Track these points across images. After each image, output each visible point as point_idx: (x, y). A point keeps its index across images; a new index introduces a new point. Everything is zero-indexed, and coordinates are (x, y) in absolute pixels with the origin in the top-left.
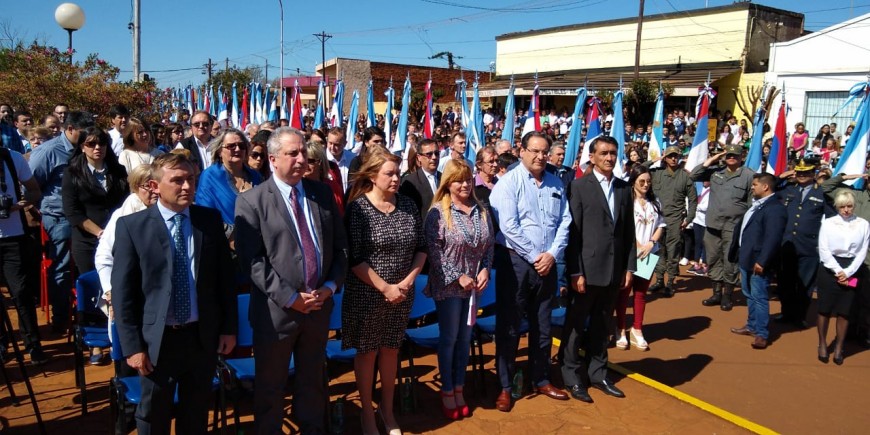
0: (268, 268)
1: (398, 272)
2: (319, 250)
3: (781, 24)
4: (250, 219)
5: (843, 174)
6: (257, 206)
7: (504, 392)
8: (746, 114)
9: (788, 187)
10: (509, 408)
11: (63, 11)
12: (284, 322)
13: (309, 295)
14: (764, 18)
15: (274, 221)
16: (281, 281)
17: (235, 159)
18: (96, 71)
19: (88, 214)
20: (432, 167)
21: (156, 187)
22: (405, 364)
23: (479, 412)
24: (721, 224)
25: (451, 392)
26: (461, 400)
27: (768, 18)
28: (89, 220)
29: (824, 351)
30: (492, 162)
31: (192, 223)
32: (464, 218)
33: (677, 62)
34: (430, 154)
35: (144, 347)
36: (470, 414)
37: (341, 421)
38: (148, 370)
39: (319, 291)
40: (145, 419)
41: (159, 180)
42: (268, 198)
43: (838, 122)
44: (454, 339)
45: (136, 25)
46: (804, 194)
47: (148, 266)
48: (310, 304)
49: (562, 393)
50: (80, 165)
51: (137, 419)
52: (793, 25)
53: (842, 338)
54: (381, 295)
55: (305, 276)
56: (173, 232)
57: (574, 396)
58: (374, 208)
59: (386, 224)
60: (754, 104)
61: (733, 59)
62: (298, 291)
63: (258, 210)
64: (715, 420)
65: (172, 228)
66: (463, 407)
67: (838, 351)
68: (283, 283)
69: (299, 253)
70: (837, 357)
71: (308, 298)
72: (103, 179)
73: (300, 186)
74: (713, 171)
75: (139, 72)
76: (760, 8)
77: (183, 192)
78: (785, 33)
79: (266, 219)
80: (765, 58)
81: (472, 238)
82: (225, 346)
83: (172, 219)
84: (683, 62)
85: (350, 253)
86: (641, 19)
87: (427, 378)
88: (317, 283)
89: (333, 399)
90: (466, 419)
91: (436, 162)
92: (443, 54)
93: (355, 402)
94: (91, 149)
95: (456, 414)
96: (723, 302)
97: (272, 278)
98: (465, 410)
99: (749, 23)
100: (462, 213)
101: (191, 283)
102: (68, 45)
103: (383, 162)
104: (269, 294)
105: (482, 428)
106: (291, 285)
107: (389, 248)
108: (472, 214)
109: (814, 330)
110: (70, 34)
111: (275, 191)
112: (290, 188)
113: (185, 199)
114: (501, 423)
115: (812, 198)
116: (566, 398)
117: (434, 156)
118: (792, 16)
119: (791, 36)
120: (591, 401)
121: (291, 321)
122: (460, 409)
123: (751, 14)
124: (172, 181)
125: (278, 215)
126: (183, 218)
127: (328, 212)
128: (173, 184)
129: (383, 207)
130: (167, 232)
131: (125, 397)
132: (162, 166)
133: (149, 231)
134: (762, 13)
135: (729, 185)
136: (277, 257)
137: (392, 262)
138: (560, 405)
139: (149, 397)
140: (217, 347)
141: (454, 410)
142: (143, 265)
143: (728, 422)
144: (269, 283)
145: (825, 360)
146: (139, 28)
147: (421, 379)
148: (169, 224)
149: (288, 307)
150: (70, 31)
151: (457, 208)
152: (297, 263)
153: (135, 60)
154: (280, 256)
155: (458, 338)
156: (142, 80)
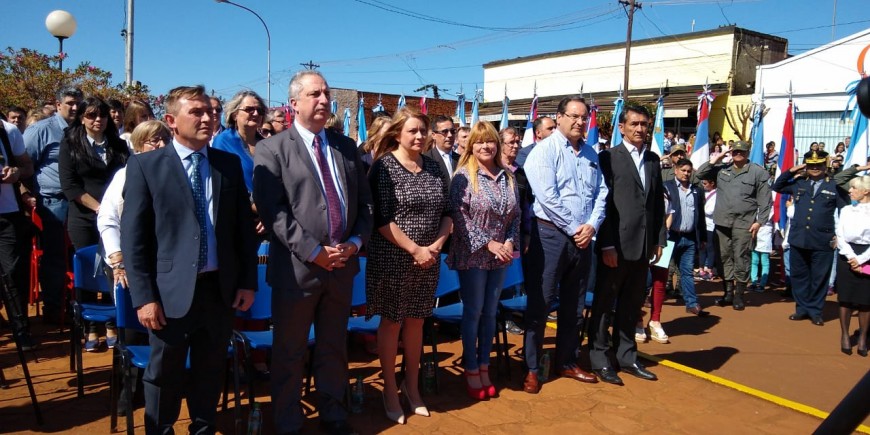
0: (290, 218)
1: (427, 234)
2: (344, 203)
3: (766, 47)
4: (271, 167)
5: (857, 165)
6: (278, 152)
7: (530, 373)
8: (737, 133)
9: (799, 182)
10: (537, 390)
11: (55, 18)
12: (307, 278)
13: (333, 249)
14: (749, 42)
15: (296, 168)
16: (304, 231)
17: (251, 123)
18: (88, 77)
19: (86, 187)
20: (447, 145)
21: (172, 121)
22: (428, 349)
23: (505, 393)
24: (731, 222)
25: (476, 371)
26: (487, 381)
27: (752, 42)
28: (87, 194)
29: (847, 343)
30: (512, 142)
31: (210, 163)
32: (490, 184)
33: (664, 86)
34: (446, 132)
35: (156, 297)
36: (496, 395)
37: (361, 399)
38: (161, 324)
39: (345, 244)
40: (154, 382)
41: (176, 113)
42: (288, 145)
43: (826, 141)
44: (478, 313)
45: (129, 31)
46: (816, 187)
47: (163, 205)
48: (334, 259)
49: (591, 376)
50: (78, 137)
51: (145, 383)
52: (778, 49)
53: (865, 329)
54: (410, 257)
55: (329, 230)
56: (190, 171)
57: (604, 379)
58: (402, 166)
59: (414, 184)
60: (744, 123)
61: (720, 82)
62: (322, 244)
63: (280, 156)
64: (755, 400)
65: (189, 167)
66: (489, 387)
67: (862, 342)
68: (307, 234)
69: (323, 203)
70: (861, 349)
71: (333, 252)
72: (103, 152)
73: (323, 135)
74: (719, 169)
75: (131, 79)
76: (746, 32)
77: (203, 125)
78: (770, 57)
79: (288, 166)
80: (752, 81)
81: (498, 204)
82: (242, 302)
83: (189, 158)
84: (670, 85)
85: (376, 210)
86: (629, 44)
87: (446, 363)
88: (343, 237)
89: (352, 381)
90: (492, 399)
91: (452, 140)
92: (428, 86)
93: (373, 384)
94: (91, 121)
95: (482, 393)
96: (734, 302)
97: (294, 228)
98: (492, 390)
99: (735, 46)
100: (489, 178)
101: (208, 228)
102: (59, 50)
103: (406, 119)
104: (291, 245)
105: (511, 408)
106: (315, 237)
107: (417, 208)
108: (499, 180)
109: (836, 322)
110: (61, 42)
111: (296, 139)
112: (313, 136)
113: (205, 133)
114: (530, 403)
115: (824, 192)
116: (595, 381)
117: (449, 134)
118: (775, 41)
119: (775, 59)
120: (621, 384)
121: (313, 278)
122: (486, 389)
123: (737, 38)
124: (190, 112)
125: (301, 162)
126: (201, 157)
127: (352, 163)
128: (192, 116)
129: (412, 167)
130: (185, 172)
131: (131, 362)
132: (179, 97)
133: (164, 169)
134: (747, 37)
135: (737, 182)
136: (300, 206)
137: (422, 222)
138: (590, 387)
139: (160, 356)
140: (233, 301)
141: (480, 390)
142: (156, 207)
143: (769, 402)
144: (291, 233)
145: (848, 352)
146: (132, 34)
147: (441, 364)
148: (185, 163)
149: (311, 260)
150: (61, 38)
151: (483, 173)
152: (320, 213)
153: (128, 67)
154: (302, 208)
155: (483, 311)
156: (134, 85)
